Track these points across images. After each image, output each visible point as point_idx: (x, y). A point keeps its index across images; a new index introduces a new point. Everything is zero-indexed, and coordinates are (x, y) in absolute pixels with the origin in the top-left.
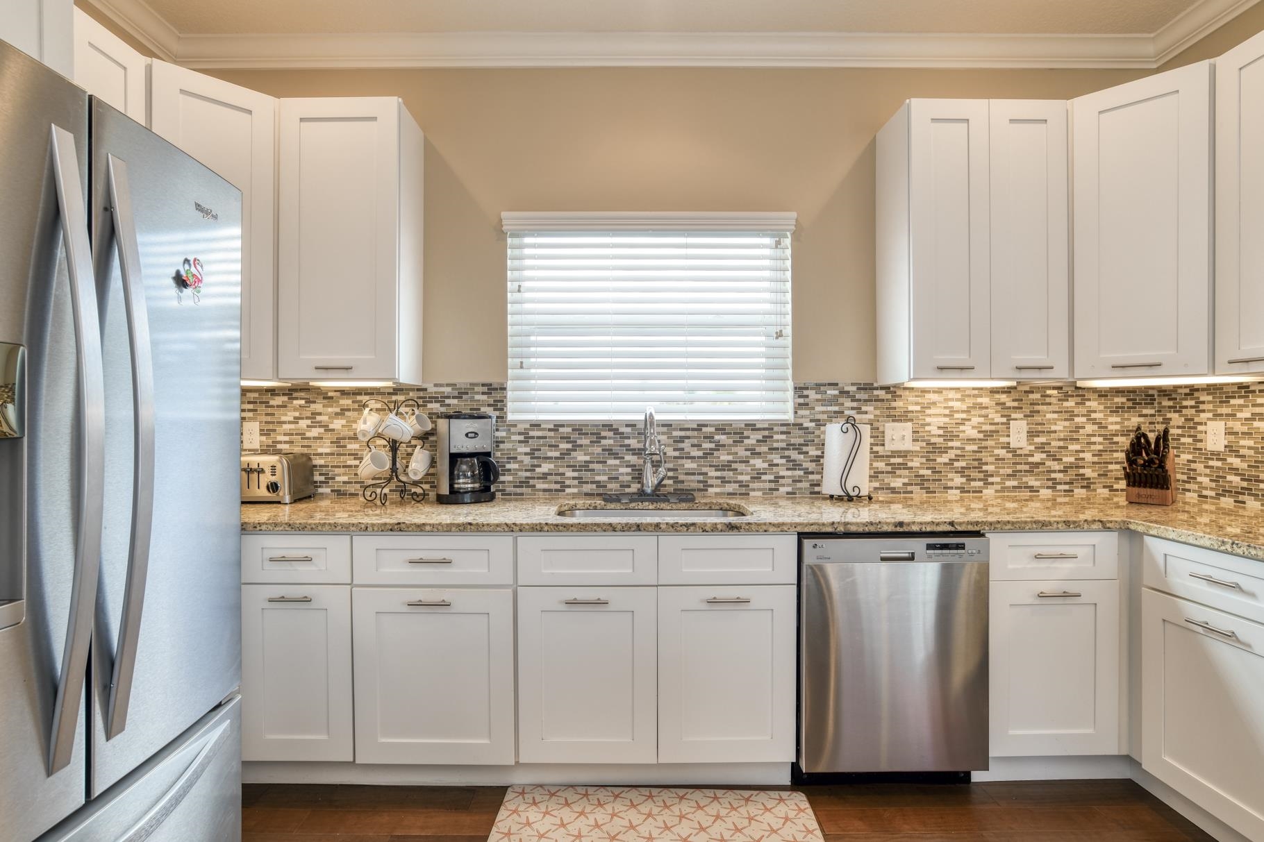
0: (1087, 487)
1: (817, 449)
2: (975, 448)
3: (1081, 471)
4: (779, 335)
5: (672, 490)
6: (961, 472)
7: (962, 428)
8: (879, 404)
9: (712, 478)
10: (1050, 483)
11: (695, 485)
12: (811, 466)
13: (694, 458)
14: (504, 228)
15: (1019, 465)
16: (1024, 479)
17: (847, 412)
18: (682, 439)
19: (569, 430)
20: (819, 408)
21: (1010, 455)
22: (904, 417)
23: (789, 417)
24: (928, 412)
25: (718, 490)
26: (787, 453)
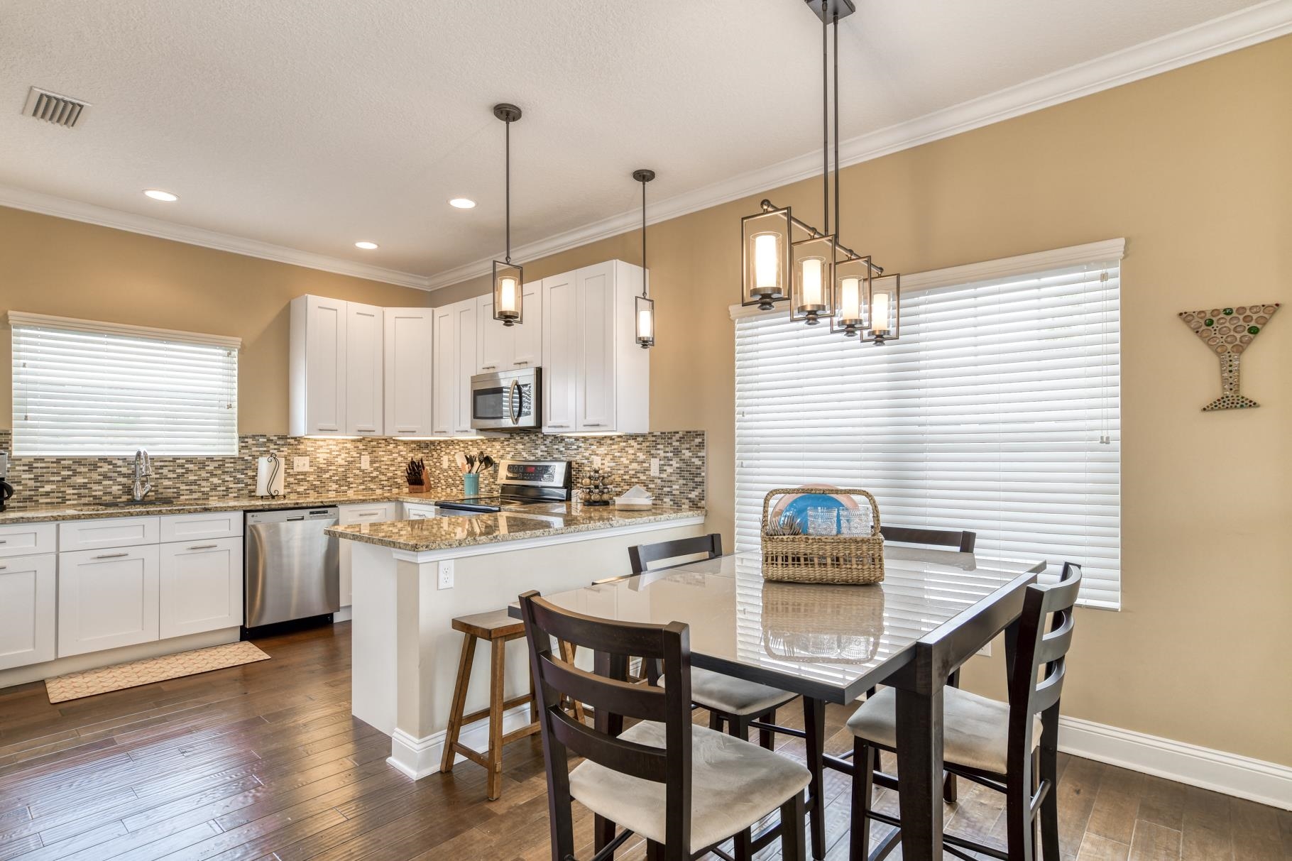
0: (399, 488)
1: (253, 472)
2: (343, 469)
3: (396, 480)
4: (230, 407)
5: (154, 498)
6: (336, 482)
7: (336, 459)
8: (291, 447)
9: (183, 490)
10: (381, 487)
11: (171, 495)
12: (250, 481)
13: (170, 478)
14: (10, 322)
15: (367, 478)
16: (369, 485)
17: (271, 451)
18: (161, 467)
19: (71, 462)
20: (254, 449)
21: (361, 473)
22: (305, 454)
23: (236, 454)
24: (318, 451)
25: (187, 497)
26: (234, 474)
